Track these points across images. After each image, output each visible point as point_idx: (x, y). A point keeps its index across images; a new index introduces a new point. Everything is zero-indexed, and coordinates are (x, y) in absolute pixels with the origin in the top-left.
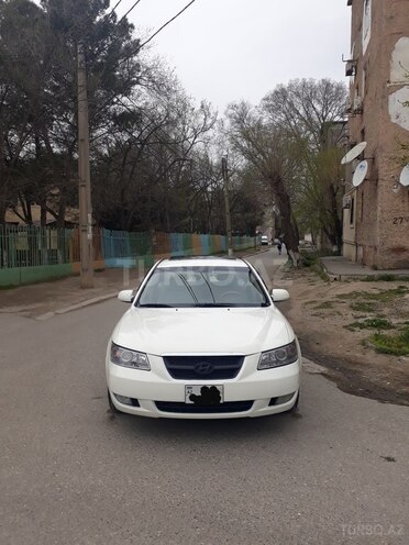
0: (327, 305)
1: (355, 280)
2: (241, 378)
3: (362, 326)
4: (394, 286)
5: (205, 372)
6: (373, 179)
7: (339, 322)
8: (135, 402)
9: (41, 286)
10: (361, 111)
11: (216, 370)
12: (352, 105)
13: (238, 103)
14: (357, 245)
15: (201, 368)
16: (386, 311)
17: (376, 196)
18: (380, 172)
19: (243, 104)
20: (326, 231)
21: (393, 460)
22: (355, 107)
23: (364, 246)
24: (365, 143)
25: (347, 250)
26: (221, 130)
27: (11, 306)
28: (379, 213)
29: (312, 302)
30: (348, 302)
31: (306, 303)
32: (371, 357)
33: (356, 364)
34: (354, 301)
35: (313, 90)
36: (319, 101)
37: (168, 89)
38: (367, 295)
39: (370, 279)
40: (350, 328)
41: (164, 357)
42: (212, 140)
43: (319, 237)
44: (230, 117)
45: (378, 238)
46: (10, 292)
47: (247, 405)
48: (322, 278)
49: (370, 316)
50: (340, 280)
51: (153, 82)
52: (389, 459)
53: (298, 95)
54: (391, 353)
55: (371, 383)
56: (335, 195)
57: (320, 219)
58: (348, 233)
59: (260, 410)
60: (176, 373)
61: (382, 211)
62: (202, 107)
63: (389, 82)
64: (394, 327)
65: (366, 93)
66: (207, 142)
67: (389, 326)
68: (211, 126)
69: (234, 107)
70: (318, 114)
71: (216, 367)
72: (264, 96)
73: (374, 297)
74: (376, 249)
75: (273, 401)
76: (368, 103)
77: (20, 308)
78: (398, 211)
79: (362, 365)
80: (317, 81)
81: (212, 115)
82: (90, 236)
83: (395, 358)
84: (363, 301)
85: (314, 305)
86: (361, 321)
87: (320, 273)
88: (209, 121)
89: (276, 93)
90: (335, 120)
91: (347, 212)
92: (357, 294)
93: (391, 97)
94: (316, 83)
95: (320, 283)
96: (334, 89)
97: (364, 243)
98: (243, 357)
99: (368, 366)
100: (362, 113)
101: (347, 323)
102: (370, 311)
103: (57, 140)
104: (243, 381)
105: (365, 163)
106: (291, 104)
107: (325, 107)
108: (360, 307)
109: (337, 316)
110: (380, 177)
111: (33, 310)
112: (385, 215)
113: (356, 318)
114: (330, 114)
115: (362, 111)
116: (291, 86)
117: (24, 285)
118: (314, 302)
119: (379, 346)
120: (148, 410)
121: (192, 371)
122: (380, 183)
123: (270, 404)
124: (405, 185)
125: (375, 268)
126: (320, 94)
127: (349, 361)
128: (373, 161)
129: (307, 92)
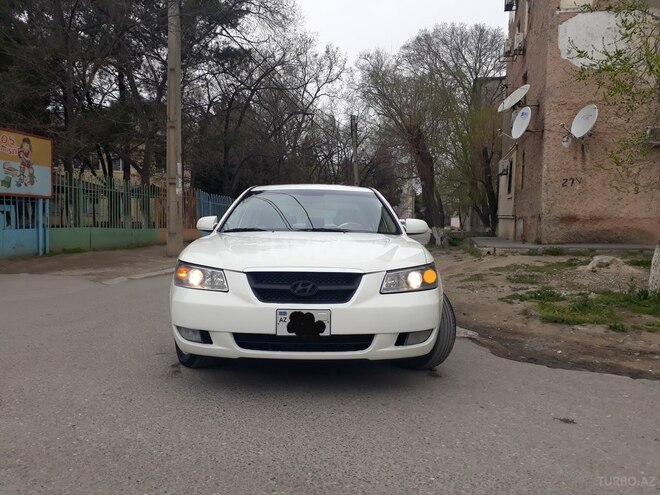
0: (478, 277)
1: (513, 254)
2: (356, 302)
3: (522, 298)
4: (563, 259)
5: (307, 293)
6: (537, 130)
7: (493, 294)
8: (205, 337)
9: (118, 252)
10: (522, 51)
11: (320, 291)
12: (512, 46)
13: (372, 52)
14: (515, 219)
15: (300, 287)
16: (553, 283)
17: (540, 153)
18: (546, 121)
19: (378, 52)
20: (477, 209)
21: (572, 422)
22: (516, 46)
23: (524, 218)
24: (528, 86)
25: (503, 227)
26: (350, 84)
27: (74, 269)
28: (544, 172)
29: (459, 275)
30: (505, 275)
31: (451, 277)
32: (536, 326)
33: (515, 333)
34: (512, 274)
35: (464, 38)
36: (470, 52)
37: (284, 17)
38: (528, 267)
39: (532, 253)
40: (509, 300)
41: (248, 274)
42: (339, 94)
43: (468, 219)
44: (362, 68)
45: (543, 204)
46: (76, 256)
47: (364, 341)
48: (472, 254)
49: (532, 288)
50: (494, 254)
51: (266, 7)
52: (566, 421)
53: (445, 42)
54: (563, 321)
55: (537, 352)
56: (488, 161)
57: (470, 195)
58: (505, 207)
59: (383, 349)
60: (264, 295)
61: (548, 170)
62: (327, 52)
63: (558, 8)
64: (564, 299)
65: (530, 27)
66: (332, 96)
67: (559, 298)
68: (338, 76)
69: (367, 56)
70: (469, 67)
71: (321, 288)
72: (404, 44)
73: (538, 269)
74: (540, 219)
75: (402, 339)
76: (532, 39)
77: (84, 272)
78: (568, 170)
79: (523, 334)
80: (469, 27)
81: (340, 63)
82: (179, 191)
83: (567, 328)
84: (524, 273)
85: (461, 278)
86: (520, 293)
87: (468, 251)
88: (336, 70)
89: (419, 39)
90: (491, 75)
91: (503, 180)
92: (516, 267)
93: (561, 28)
94: (468, 28)
95: (469, 259)
96: (489, 37)
97: (525, 213)
98: (361, 275)
99: (532, 335)
100: (524, 54)
101: (504, 295)
102: (532, 283)
103: (146, 81)
104: (359, 306)
105: (528, 110)
106: (437, 55)
107: (478, 59)
108: (520, 279)
109: (490, 288)
110: (547, 127)
111: (100, 274)
112: (552, 176)
113: (514, 289)
114: (485, 68)
115: (524, 51)
116: (436, 31)
117: (94, 250)
118: (462, 275)
119: (546, 314)
120: (224, 347)
121: (288, 292)
122: (547, 134)
123: (398, 343)
124: (578, 136)
125: (539, 242)
126: (472, 43)
127: (506, 331)
128: (538, 109)
129: (457, 40)
